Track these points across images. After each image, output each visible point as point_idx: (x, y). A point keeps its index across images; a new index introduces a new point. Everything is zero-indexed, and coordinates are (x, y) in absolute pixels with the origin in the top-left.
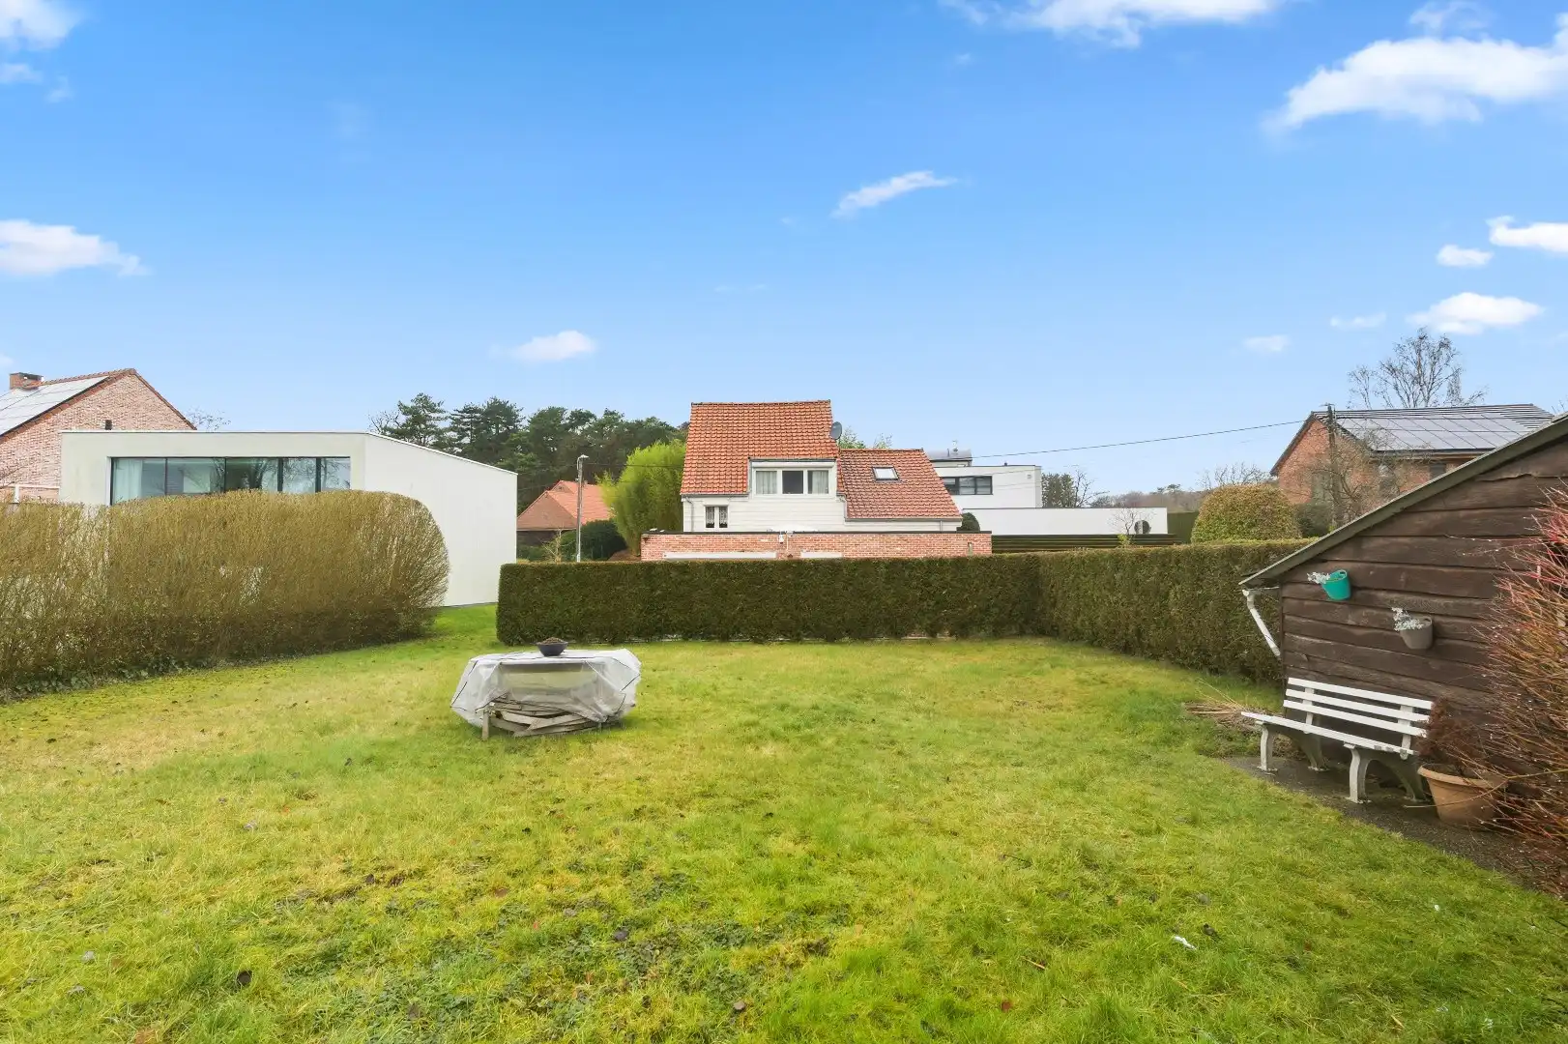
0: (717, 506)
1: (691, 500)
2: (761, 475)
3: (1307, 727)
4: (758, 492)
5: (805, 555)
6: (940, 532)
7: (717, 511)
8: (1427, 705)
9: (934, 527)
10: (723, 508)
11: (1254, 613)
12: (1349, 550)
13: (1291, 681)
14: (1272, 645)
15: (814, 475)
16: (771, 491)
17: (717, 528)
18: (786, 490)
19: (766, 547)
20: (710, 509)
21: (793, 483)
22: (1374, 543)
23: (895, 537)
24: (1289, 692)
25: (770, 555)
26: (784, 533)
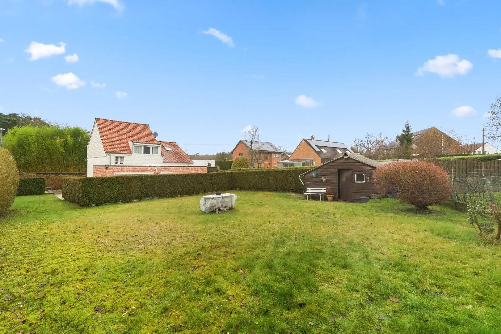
0: (119, 157)
1: (110, 154)
2: (136, 147)
3: (310, 194)
4: (135, 153)
5: (162, 173)
6: (189, 166)
7: (119, 159)
8: (325, 189)
9: (187, 165)
10: (122, 158)
11: (300, 180)
12: (316, 170)
13: (307, 188)
14: (303, 184)
15: (153, 148)
16: (139, 152)
17: (119, 164)
18: (144, 153)
19: (150, 171)
20: (117, 158)
21: (147, 150)
22: (319, 170)
23: (185, 167)
24: (307, 190)
25: (152, 173)
26: (156, 166)
